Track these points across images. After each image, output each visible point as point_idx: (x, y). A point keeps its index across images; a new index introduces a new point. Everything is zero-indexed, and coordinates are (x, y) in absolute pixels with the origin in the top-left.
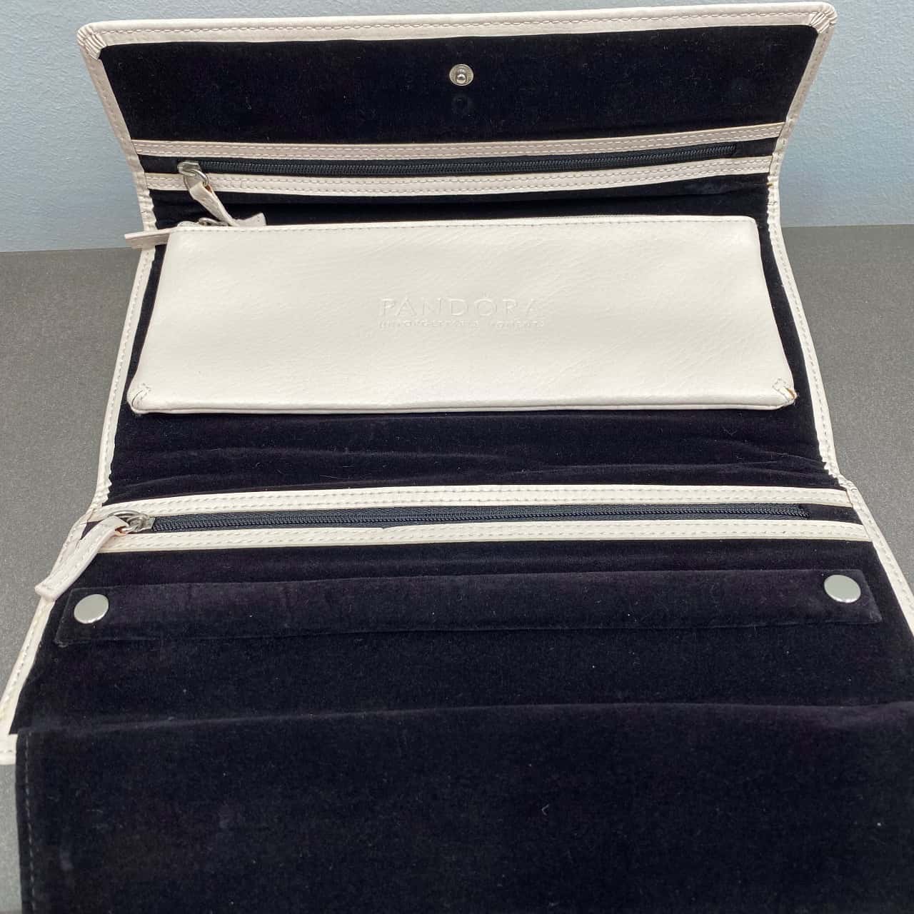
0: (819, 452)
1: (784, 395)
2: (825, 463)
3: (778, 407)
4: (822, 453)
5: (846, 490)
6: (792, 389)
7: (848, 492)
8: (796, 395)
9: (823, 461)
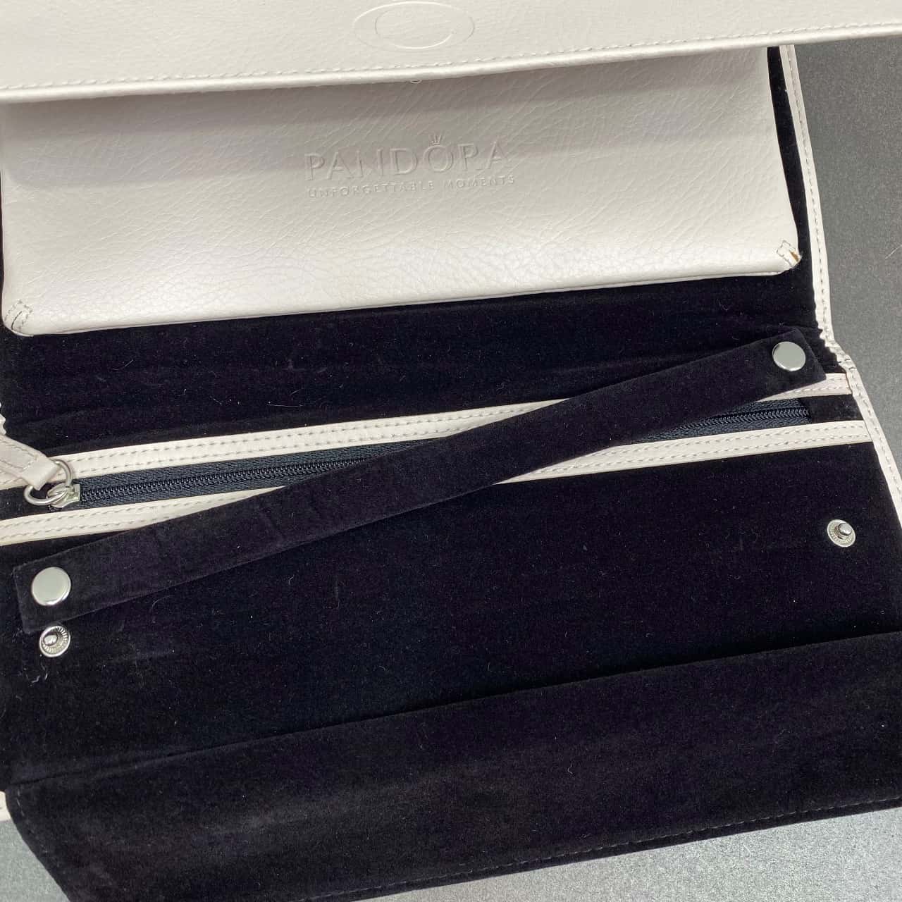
0: (815, 316)
1: (788, 261)
2: (821, 331)
3: (779, 273)
4: (819, 318)
5: (845, 372)
6: (797, 252)
7: (848, 374)
8: (800, 257)
9: (820, 327)
